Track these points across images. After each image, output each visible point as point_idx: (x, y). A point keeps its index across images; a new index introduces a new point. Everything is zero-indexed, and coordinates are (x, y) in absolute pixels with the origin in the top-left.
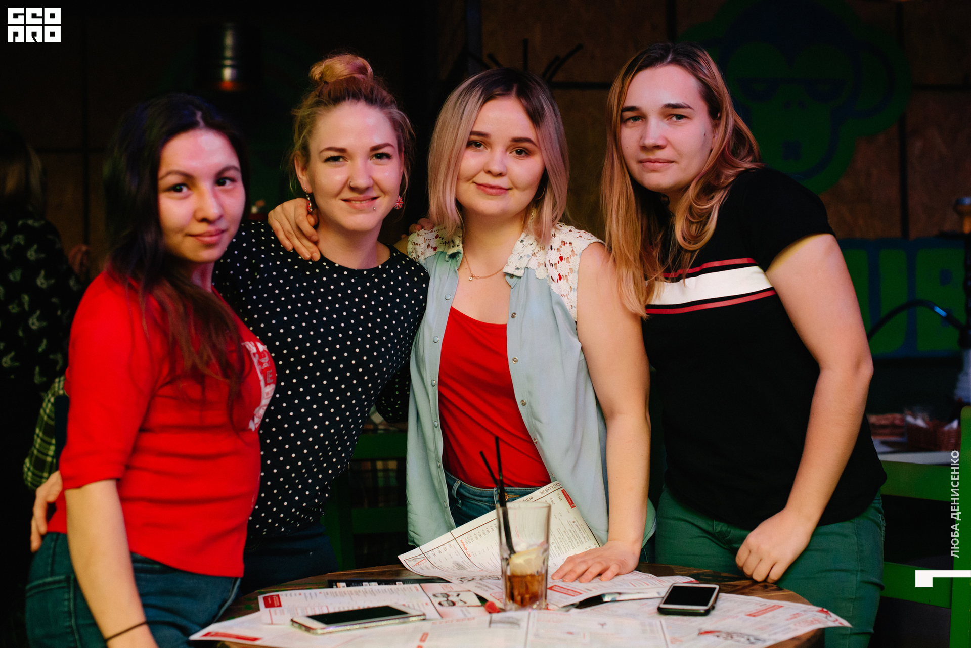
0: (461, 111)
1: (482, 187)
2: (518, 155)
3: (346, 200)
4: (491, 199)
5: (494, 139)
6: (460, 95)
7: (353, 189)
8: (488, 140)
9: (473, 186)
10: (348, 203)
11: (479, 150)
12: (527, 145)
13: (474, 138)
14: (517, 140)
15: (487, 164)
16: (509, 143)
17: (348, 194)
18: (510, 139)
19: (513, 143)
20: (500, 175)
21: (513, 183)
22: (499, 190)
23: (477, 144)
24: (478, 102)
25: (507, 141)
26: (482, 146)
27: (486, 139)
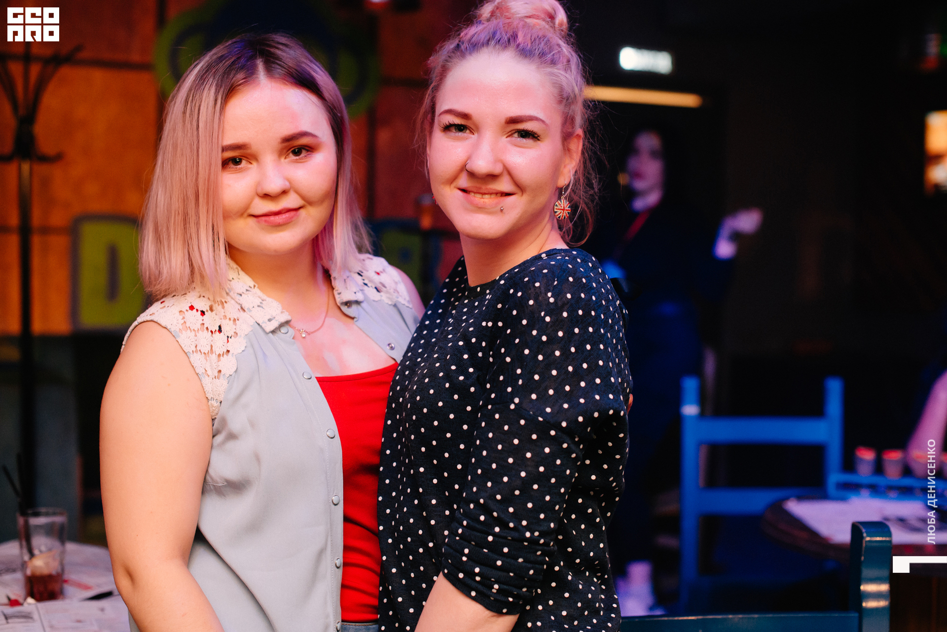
0: (195, 124)
1: (264, 218)
2: (297, 158)
3: (464, 190)
4: (282, 231)
5: (255, 147)
6: (186, 101)
7: (472, 175)
8: (249, 151)
9: (252, 221)
10: (465, 194)
11: (241, 168)
12: (304, 141)
13: (229, 154)
14: (288, 139)
15: (258, 184)
16: (280, 146)
17: (463, 181)
18: (279, 140)
19: (286, 144)
20: (284, 192)
21: (303, 197)
22: (287, 215)
23: (236, 161)
24: (215, 104)
25: (275, 143)
26: (244, 163)
27: (245, 151)
